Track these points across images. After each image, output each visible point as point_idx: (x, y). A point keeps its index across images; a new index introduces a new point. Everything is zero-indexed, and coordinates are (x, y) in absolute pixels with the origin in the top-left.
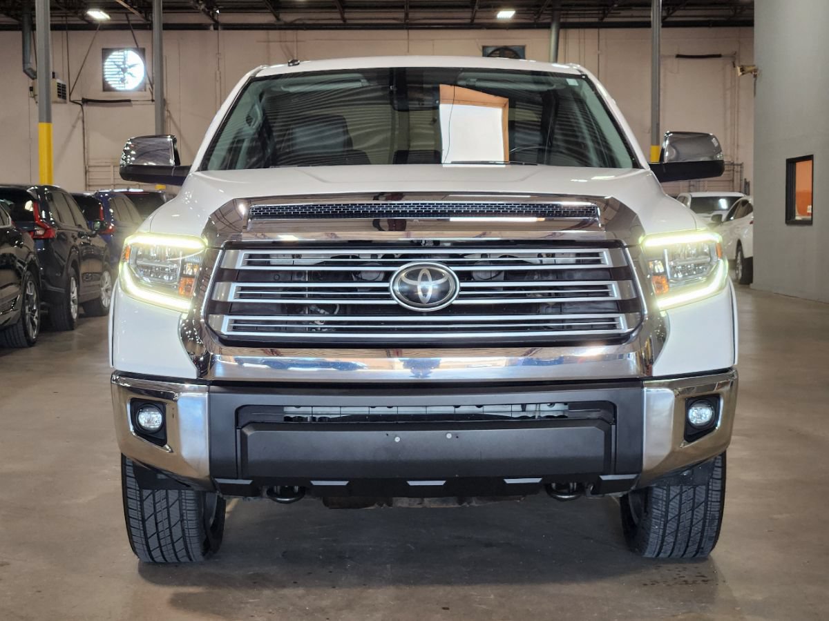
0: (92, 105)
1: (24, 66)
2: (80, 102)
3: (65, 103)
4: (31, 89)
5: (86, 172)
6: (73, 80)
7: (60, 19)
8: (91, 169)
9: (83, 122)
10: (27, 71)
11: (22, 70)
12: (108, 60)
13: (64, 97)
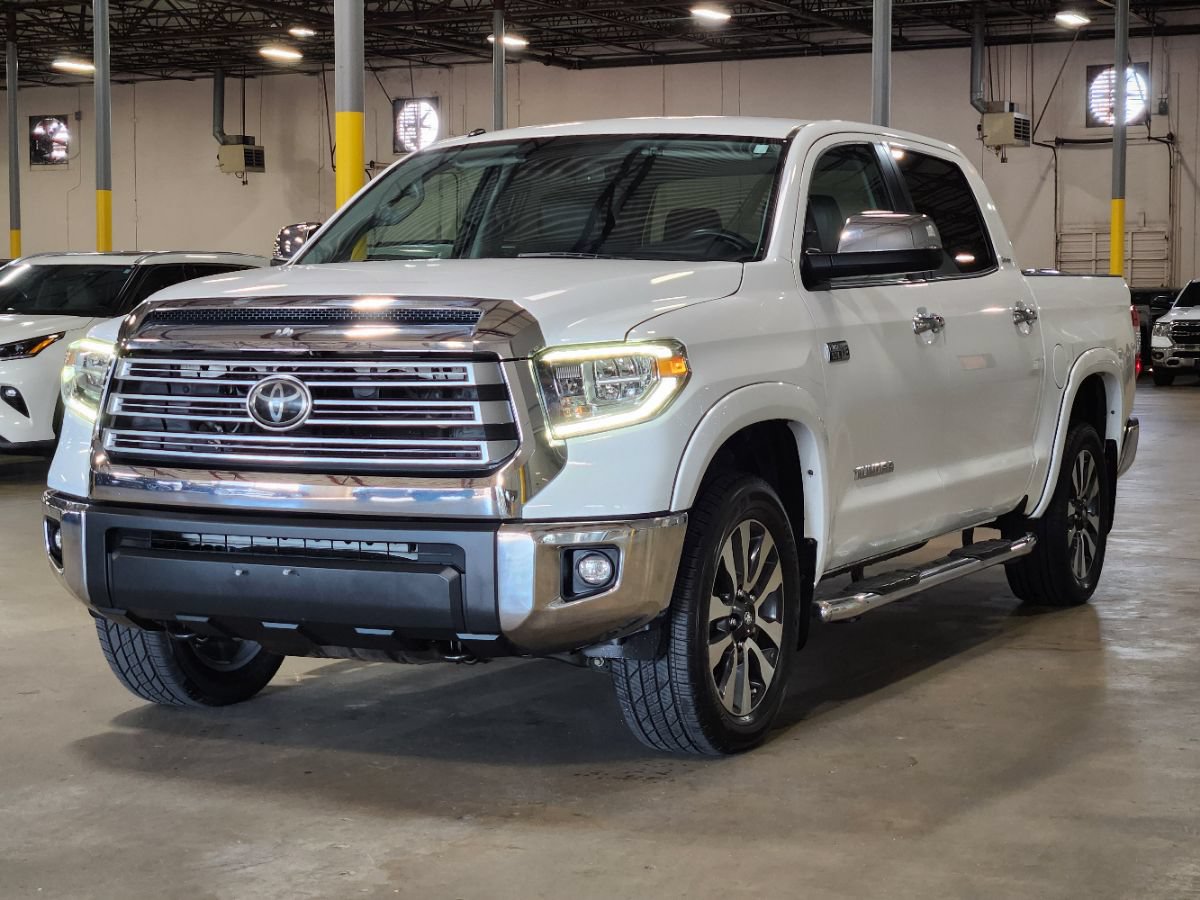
0: (1069, 147)
1: (971, 97)
2: (1053, 144)
3: (1028, 146)
4: (980, 128)
5: (1057, 243)
6: (1038, 112)
7: (1025, 27)
8: (1064, 239)
9: (1056, 171)
10: (976, 103)
11: (969, 102)
12: (1096, 82)
13: (1026, 138)
